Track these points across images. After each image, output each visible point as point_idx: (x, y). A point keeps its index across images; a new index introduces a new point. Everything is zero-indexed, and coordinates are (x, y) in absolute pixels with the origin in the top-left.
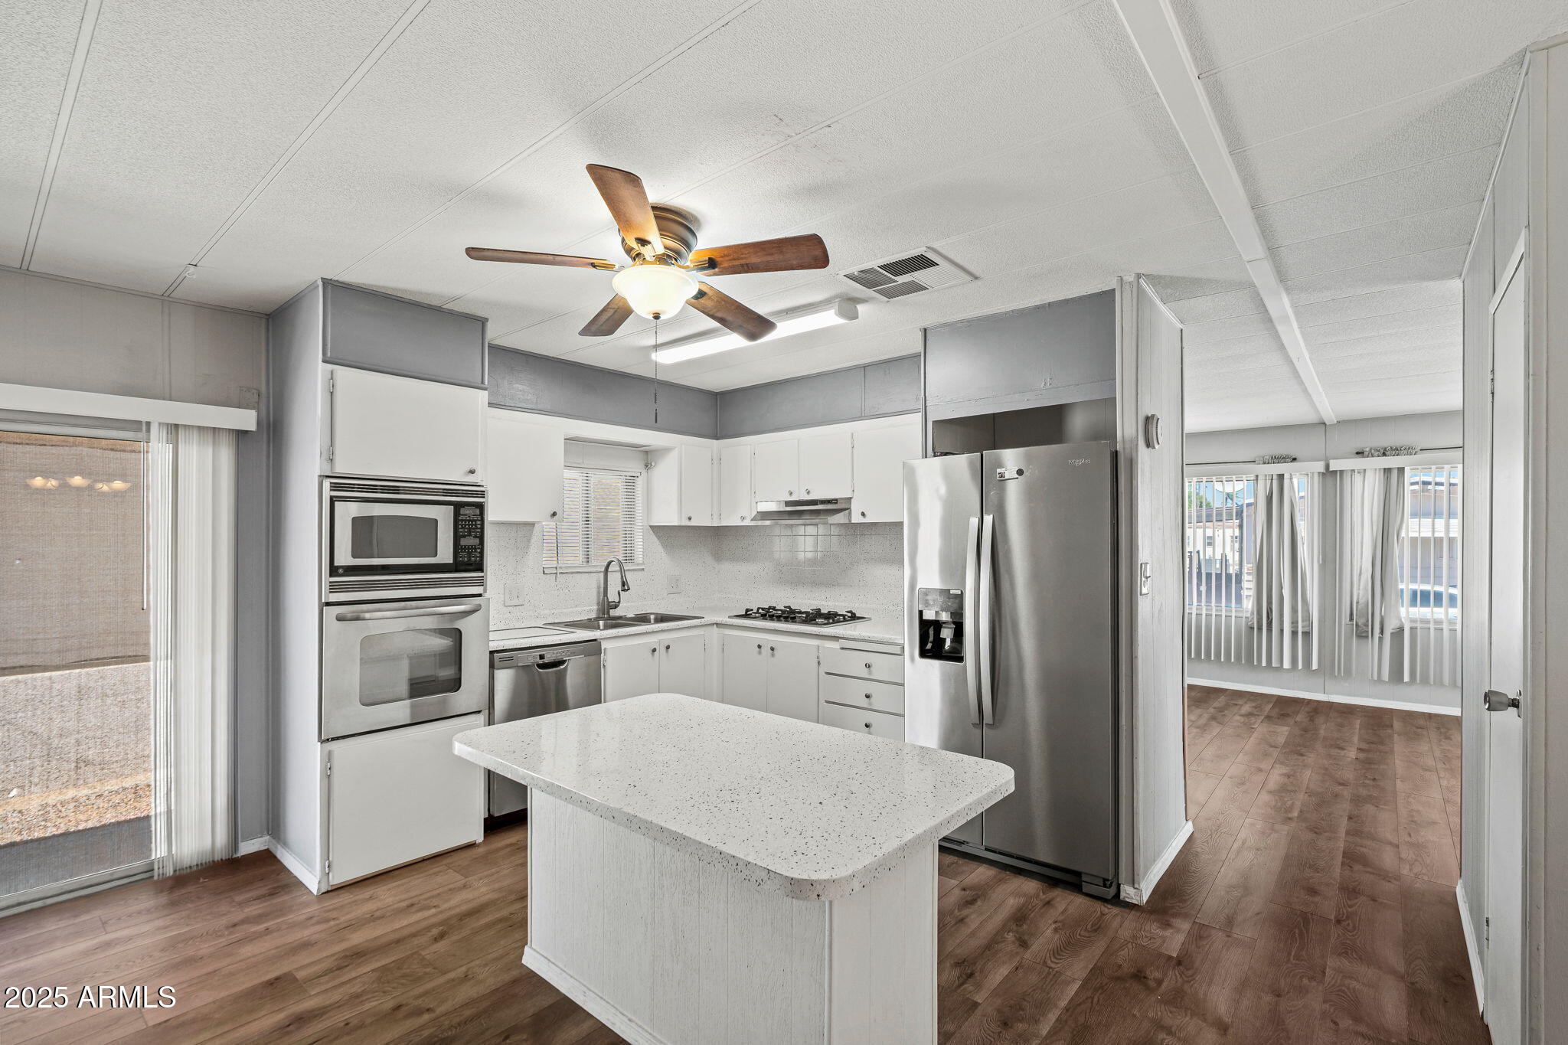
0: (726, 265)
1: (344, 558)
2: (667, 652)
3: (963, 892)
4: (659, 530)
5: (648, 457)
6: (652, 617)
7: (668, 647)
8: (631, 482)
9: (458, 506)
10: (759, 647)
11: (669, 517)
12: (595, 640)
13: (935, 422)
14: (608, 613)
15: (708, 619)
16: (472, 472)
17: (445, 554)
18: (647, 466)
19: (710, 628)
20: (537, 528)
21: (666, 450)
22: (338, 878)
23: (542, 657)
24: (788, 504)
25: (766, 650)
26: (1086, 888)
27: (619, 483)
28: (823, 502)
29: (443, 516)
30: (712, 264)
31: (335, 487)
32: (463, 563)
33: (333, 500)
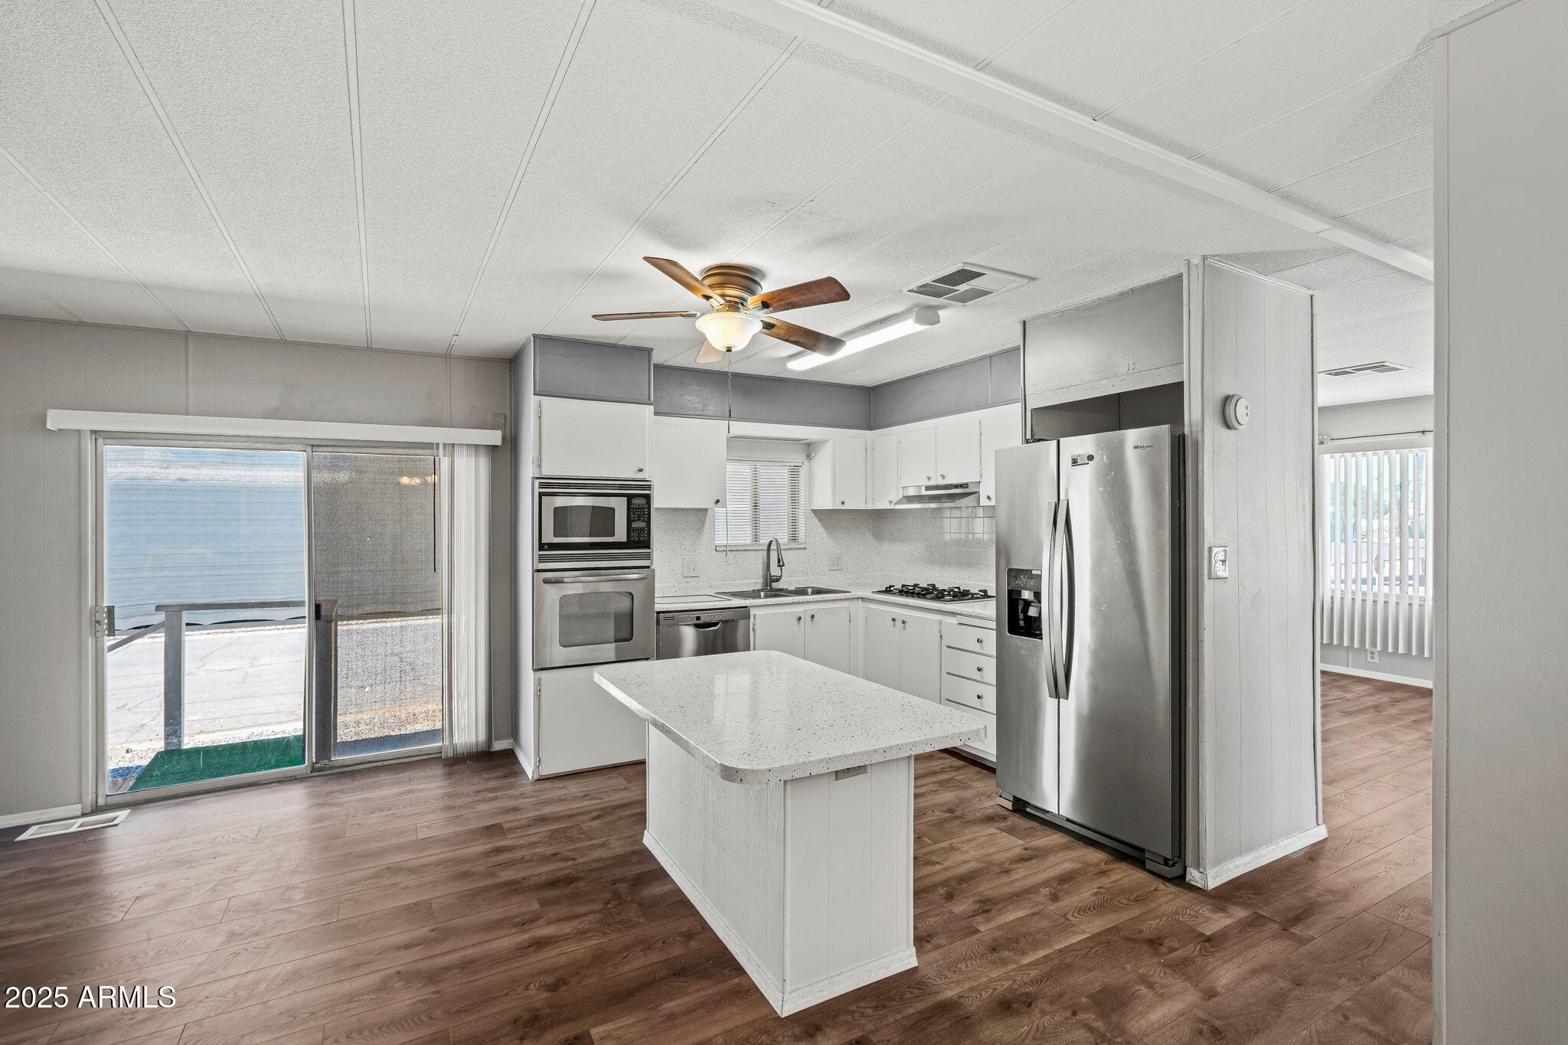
0: (776, 305)
1: (549, 537)
2: (812, 621)
3: (1024, 851)
4: (819, 513)
5: (809, 448)
6: (810, 590)
7: (813, 617)
8: (794, 472)
9: (630, 497)
10: (894, 620)
11: (826, 502)
12: (746, 607)
13: (1035, 411)
14: (771, 586)
15: (856, 593)
16: (641, 470)
17: (621, 534)
18: (809, 457)
19: (856, 602)
20: (709, 513)
21: (823, 442)
22: (547, 770)
23: (698, 618)
24: (928, 488)
25: (899, 623)
26: (1149, 865)
27: (784, 473)
28: (956, 486)
29: (620, 506)
30: (765, 305)
31: (542, 485)
32: (634, 541)
33: (541, 495)
